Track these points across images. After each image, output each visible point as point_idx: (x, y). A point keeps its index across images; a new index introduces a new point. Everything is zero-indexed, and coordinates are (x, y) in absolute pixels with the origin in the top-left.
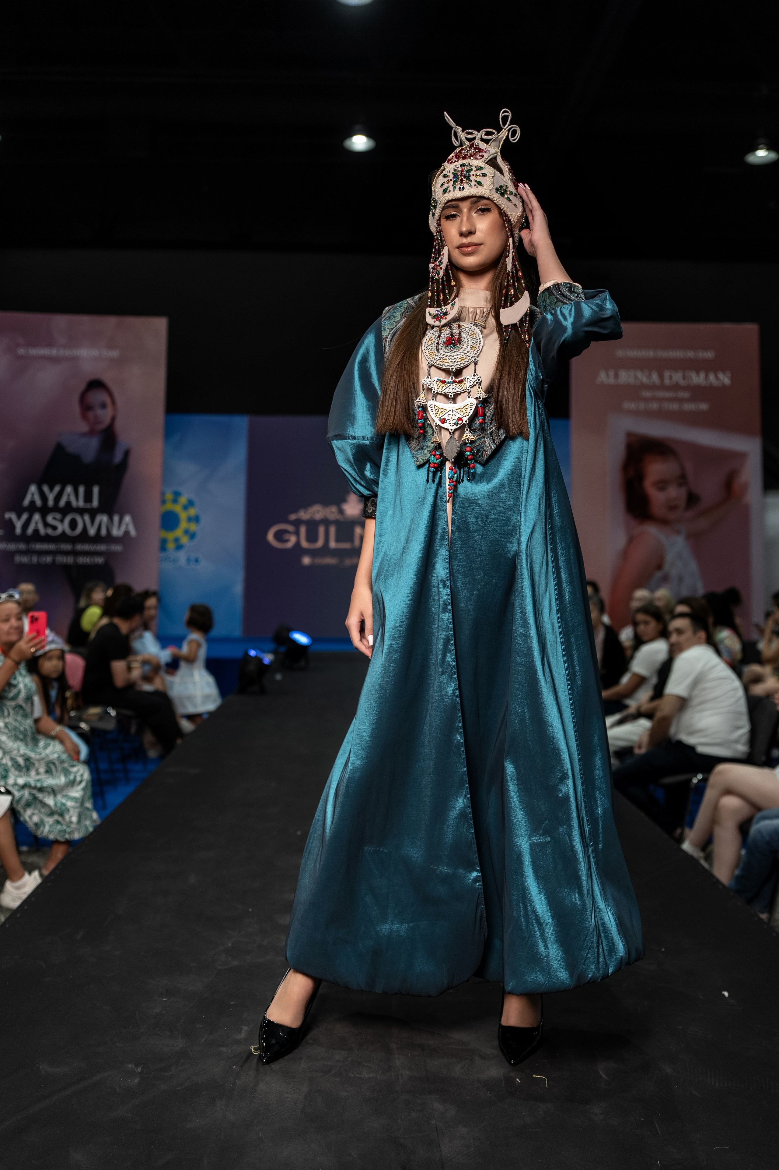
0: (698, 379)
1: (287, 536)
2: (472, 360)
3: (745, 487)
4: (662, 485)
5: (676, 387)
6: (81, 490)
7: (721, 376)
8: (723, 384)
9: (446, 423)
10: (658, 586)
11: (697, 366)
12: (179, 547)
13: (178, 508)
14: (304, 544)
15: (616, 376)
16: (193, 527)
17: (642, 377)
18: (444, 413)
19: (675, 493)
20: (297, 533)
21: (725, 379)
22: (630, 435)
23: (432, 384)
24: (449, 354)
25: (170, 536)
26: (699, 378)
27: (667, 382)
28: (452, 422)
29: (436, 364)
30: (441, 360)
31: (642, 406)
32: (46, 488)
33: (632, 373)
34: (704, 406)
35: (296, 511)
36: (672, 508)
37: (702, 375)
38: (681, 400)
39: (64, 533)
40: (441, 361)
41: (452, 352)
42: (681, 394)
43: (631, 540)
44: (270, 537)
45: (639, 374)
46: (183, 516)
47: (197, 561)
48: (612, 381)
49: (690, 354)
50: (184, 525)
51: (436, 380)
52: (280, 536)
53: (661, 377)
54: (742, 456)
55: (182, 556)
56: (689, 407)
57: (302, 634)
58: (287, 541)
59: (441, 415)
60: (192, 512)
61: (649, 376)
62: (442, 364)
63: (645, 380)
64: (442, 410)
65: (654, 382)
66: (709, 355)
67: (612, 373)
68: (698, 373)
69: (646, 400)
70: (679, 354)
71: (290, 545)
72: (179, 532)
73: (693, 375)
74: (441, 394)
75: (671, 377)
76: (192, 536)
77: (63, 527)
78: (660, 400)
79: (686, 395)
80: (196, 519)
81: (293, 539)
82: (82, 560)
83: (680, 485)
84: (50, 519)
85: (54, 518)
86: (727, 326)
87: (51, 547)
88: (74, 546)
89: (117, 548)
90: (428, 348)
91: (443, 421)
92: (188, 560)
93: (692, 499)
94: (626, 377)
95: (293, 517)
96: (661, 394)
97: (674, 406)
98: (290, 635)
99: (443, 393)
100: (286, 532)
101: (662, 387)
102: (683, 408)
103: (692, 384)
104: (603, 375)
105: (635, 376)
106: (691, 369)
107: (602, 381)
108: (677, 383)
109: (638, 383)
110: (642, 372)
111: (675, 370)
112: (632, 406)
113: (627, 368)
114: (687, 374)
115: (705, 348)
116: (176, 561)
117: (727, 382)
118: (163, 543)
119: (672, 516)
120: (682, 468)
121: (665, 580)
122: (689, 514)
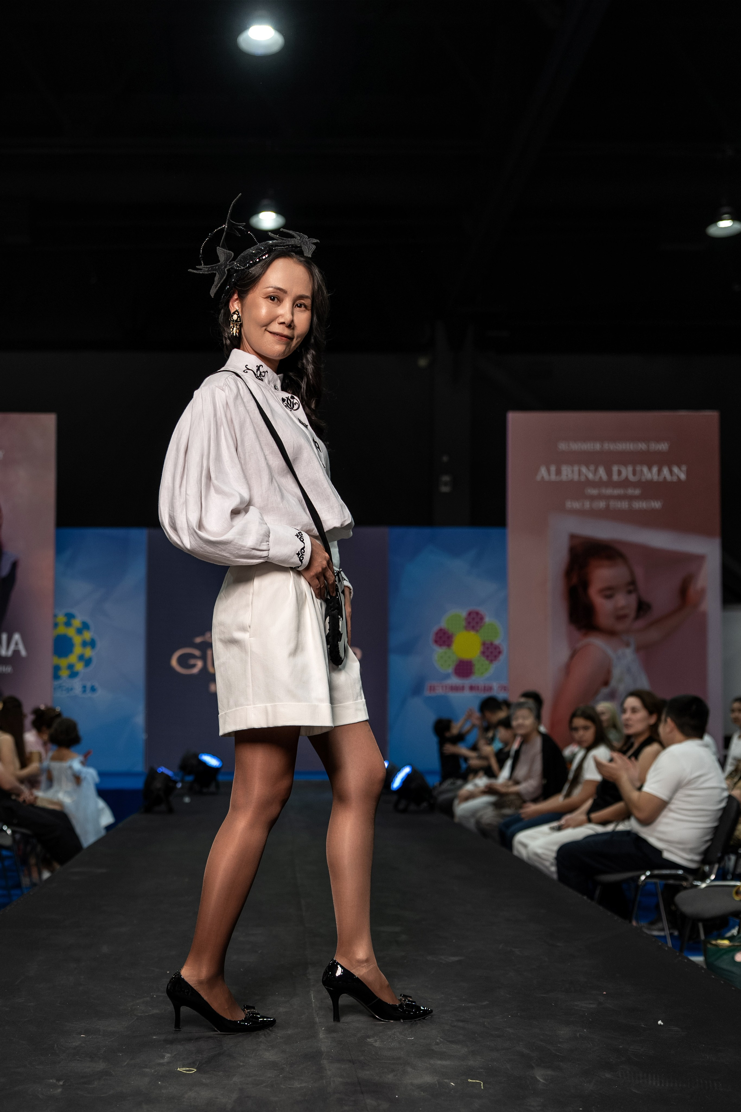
1: (192, 662)
3: (702, 592)
4: (609, 592)
5: (625, 483)
7: (676, 469)
8: (680, 479)
11: (649, 459)
12: (73, 674)
13: (71, 632)
15: (558, 472)
16: (88, 652)
17: (588, 473)
19: (624, 600)
21: (681, 474)
22: (573, 537)
25: (63, 663)
26: (651, 473)
27: (615, 477)
31: (587, 505)
33: (576, 468)
34: (657, 505)
36: (621, 618)
37: (655, 469)
38: (631, 498)
42: (630, 491)
43: (574, 654)
44: (174, 662)
45: (584, 469)
46: (77, 640)
47: (93, 689)
48: (553, 477)
49: (642, 446)
50: (78, 650)
52: (183, 661)
53: (609, 473)
54: (700, 559)
55: (77, 684)
56: (639, 505)
57: (211, 757)
58: (194, 666)
60: (87, 635)
63: (591, 476)
65: (601, 477)
66: (663, 447)
67: (553, 469)
68: (650, 469)
69: (592, 498)
70: (630, 446)
71: (195, 671)
72: (73, 658)
73: (645, 469)
75: (620, 473)
76: (88, 662)
78: (608, 498)
79: (637, 492)
80: (92, 644)
81: (200, 664)
83: (630, 592)
86: (683, 413)
89: (7, 669)
92: (84, 689)
93: (644, 608)
94: (569, 473)
96: (609, 491)
97: (624, 505)
98: (199, 757)
100: (193, 656)
101: (610, 483)
102: (634, 506)
103: (643, 479)
104: (543, 471)
105: (580, 472)
106: (642, 463)
107: (543, 477)
108: (627, 478)
109: (583, 479)
110: (588, 468)
111: (625, 464)
112: (576, 505)
113: (571, 463)
114: (638, 468)
115: (658, 440)
116: (70, 690)
117: (683, 476)
118: (57, 669)
119: (620, 626)
120: (632, 573)
121: (612, 696)
122: (640, 624)
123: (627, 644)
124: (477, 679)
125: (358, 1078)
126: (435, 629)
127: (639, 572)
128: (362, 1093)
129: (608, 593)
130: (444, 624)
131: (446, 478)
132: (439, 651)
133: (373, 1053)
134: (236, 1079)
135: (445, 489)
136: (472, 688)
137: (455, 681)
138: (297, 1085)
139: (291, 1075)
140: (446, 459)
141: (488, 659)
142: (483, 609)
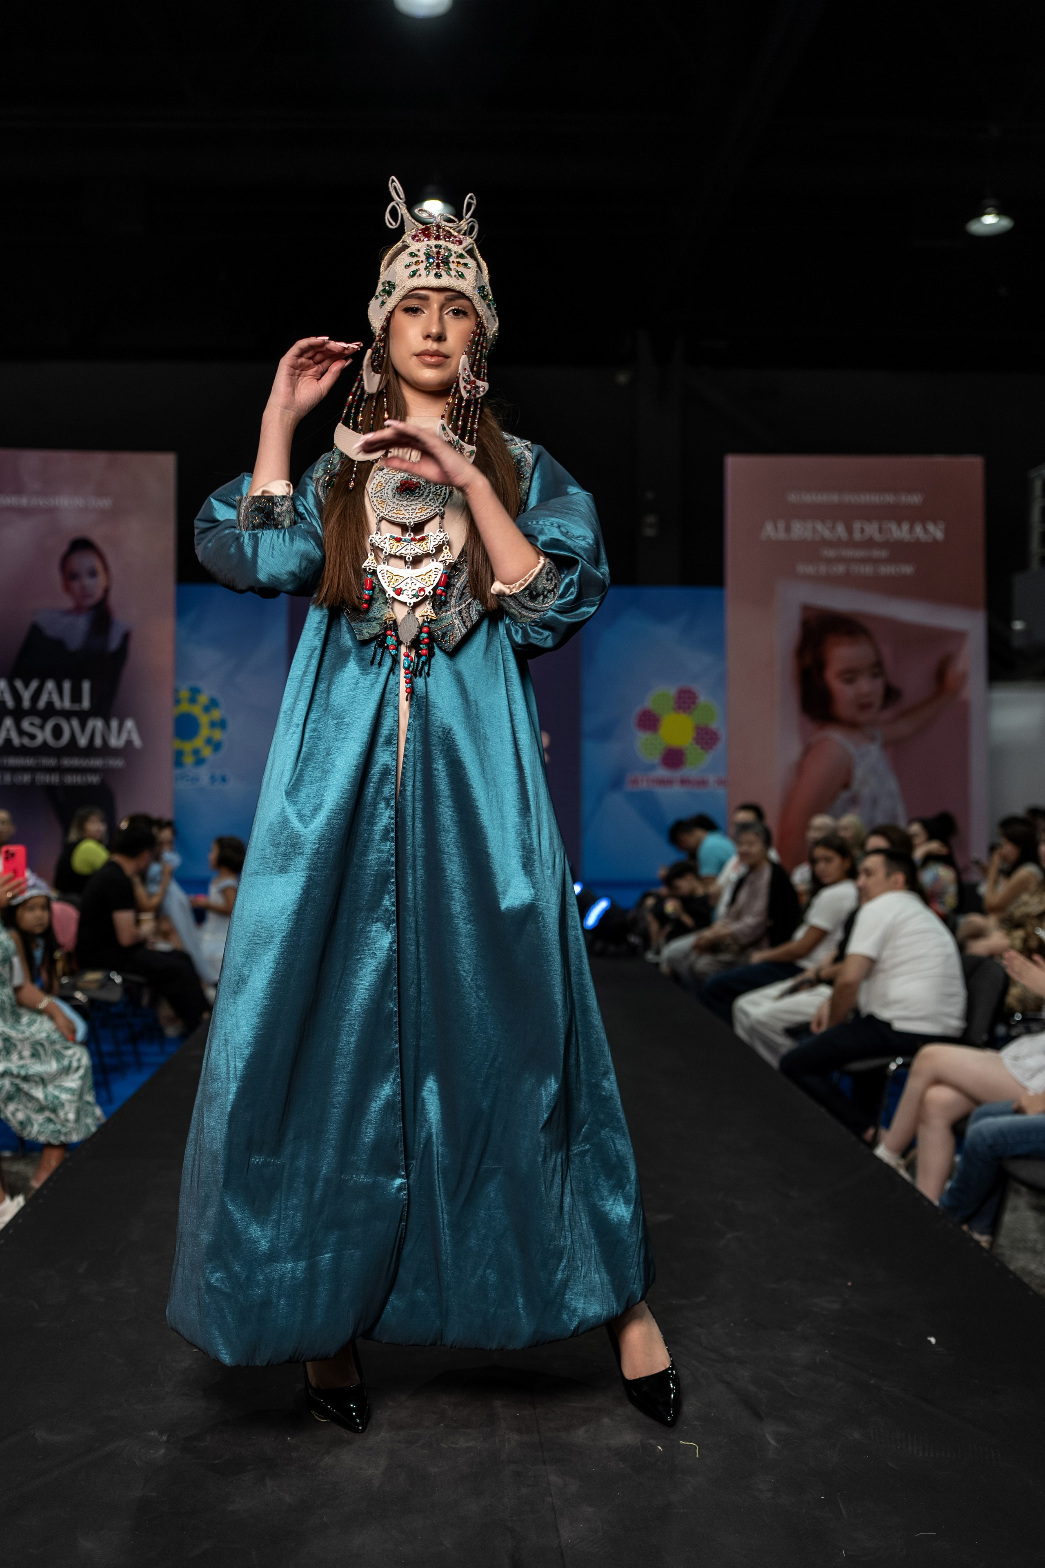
0: (900, 532)
2: (435, 511)
3: (963, 678)
4: (850, 675)
5: (870, 543)
6: (67, 686)
7: (931, 527)
8: (935, 539)
9: (403, 594)
10: (844, 811)
11: (898, 514)
12: (200, 761)
13: (196, 710)
15: (788, 529)
16: (218, 735)
17: (823, 530)
18: (400, 581)
19: (867, 686)
21: (937, 532)
23: (383, 542)
24: (405, 503)
25: (187, 747)
26: (902, 531)
27: (857, 536)
28: (410, 593)
29: (387, 517)
30: (395, 511)
31: (823, 569)
32: (19, 684)
33: (809, 525)
34: (907, 570)
36: (864, 707)
37: (906, 527)
38: (876, 561)
39: (45, 743)
40: (394, 513)
41: (409, 500)
42: (878, 553)
43: (808, 750)
45: (819, 526)
46: (204, 720)
47: (224, 779)
48: (782, 535)
49: (889, 498)
50: (205, 732)
51: (388, 537)
53: (849, 530)
54: (960, 636)
55: (204, 773)
56: (887, 570)
59: (396, 584)
60: (216, 714)
61: (833, 529)
62: (395, 516)
63: (827, 534)
64: (397, 577)
65: (839, 536)
66: (915, 499)
67: (781, 525)
68: (899, 525)
69: (829, 561)
70: (875, 498)
72: (198, 742)
73: (894, 527)
74: (395, 556)
75: (862, 530)
76: (217, 746)
77: (44, 735)
78: (849, 561)
79: (883, 554)
80: (221, 724)
82: (71, 779)
83: (875, 676)
84: (26, 725)
85: (32, 724)
86: (940, 460)
87: (29, 762)
88: (59, 760)
89: (117, 763)
90: (377, 495)
91: (399, 592)
92: (213, 779)
93: (891, 695)
94: (800, 530)
96: (850, 553)
97: (868, 570)
99: (397, 554)
101: (851, 543)
102: (880, 571)
103: (892, 539)
104: (770, 528)
105: (814, 528)
106: (891, 518)
107: (769, 535)
108: (871, 537)
109: (819, 537)
110: (823, 522)
111: (870, 519)
112: (809, 569)
113: (804, 518)
114: (886, 525)
115: (910, 490)
116: (195, 779)
117: (939, 536)
118: (179, 756)
119: (865, 717)
120: (879, 653)
121: (854, 802)
122: (887, 714)
123: (872, 739)
124: (690, 770)
125: (540, 1435)
126: (637, 710)
130: (650, 702)
131: (652, 519)
132: (642, 738)
135: (650, 532)
136: (684, 782)
137: (662, 772)
138: (462, 1443)
139: (454, 1424)
140: (650, 495)
141: (702, 748)
142: (696, 687)
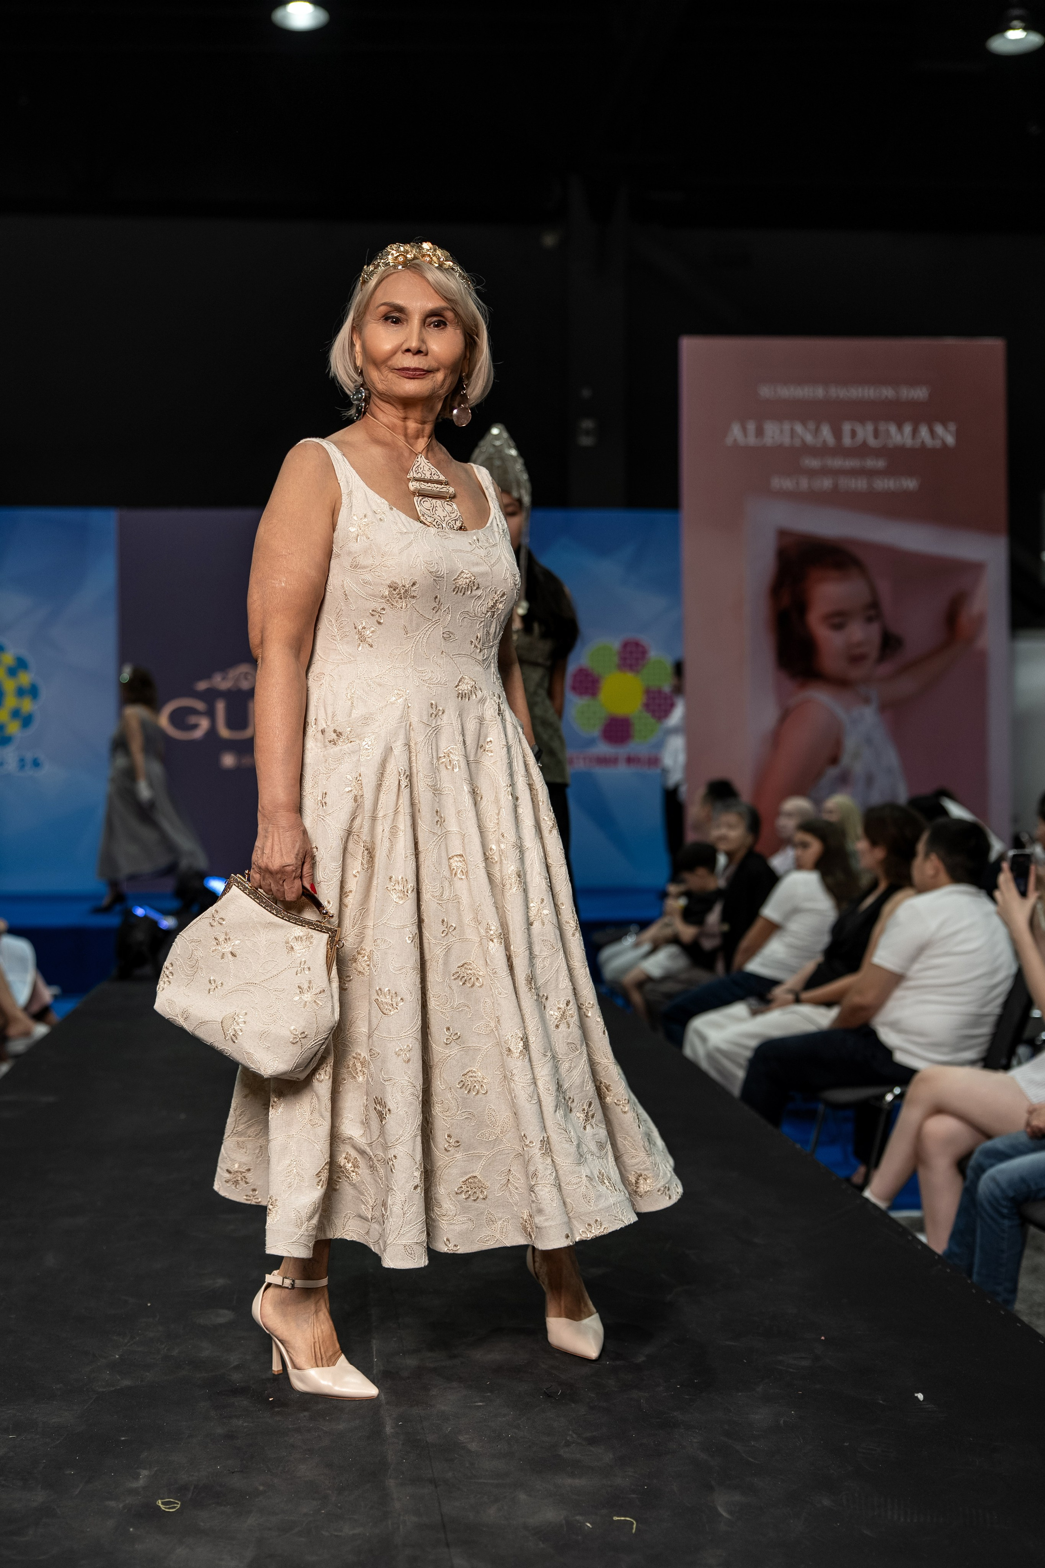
0: (901, 436)
1: (193, 720)
3: (980, 620)
5: (863, 450)
7: (939, 429)
8: (944, 443)
10: (832, 791)
11: (897, 413)
12: (6, 740)
14: (224, 732)
15: (760, 432)
16: (27, 705)
17: (805, 434)
19: (859, 633)
20: (211, 713)
21: (947, 436)
22: (783, 534)
26: (902, 434)
27: (847, 441)
31: (804, 483)
33: (787, 427)
34: (910, 484)
35: (208, 676)
36: (856, 659)
37: (908, 429)
38: (871, 473)
42: (871, 463)
43: (785, 715)
44: (164, 721)
45: (799, 428)
46: (10, 686)
47: (36, 764)
48: (752, 440)
49: (888, 392)
50: (10, 701)
52: (178, 719)
54: (975, 568)
56: (883, 484)
58: (195, 727)
60: (25, 679)
63: (809, 438)
65: (824, 441)
66: (920, 393)
67: (751, 426)
68: (900, 427)
69: (812, 473)
70: (868, 393)
71: (198, 734)
72: (3, 715)
73: (893, 429)
75: (854, 434)
76: (26, 721)
78: (836, 473)
79: (881, 464)
80: (32, 692)
81: (204, 724)
83: (870, 620)
86: (950, 342)
92: (22, 763)
93: (888, 644)
94: (775, 433)
95: (202, 686)
96: (837, 463)
97: (860, 484)
98: (205, 882)
100: (193, 711)
101: (840, 451)
102: (875, 486)
103: (891, 446)
104: (736, 431)
105: (792, 431)
106: (888, 418)
107: (735, 440)
108: (865, 444)
109: (797, 443)
110: (804, 424)
111: (862, 420)
112: (787, 484)
113: (778, 418)
114: (882, 427)
115: (913, 383)
117: (950, 440)
119: (856, 673)
120: (873, 591)
121: (844, 781)
122: (885, 668)
123: (867, 701)
124: (637, 746)
125: (442, 1515)
127: (884, 587)
128: (448, 1545)
129: (837, 620)
130: (585, 660)
131: (588, 424)
132: (579, 703)
133: (467, 1465)
134: (251, 1521)
135: (586, 441)
136: (630, 760)
137: (604, 749)
138: (347, 1530)
139: (339, 1510)
140: (586, 393)
141: (654, 716)
142: (645, 639)
